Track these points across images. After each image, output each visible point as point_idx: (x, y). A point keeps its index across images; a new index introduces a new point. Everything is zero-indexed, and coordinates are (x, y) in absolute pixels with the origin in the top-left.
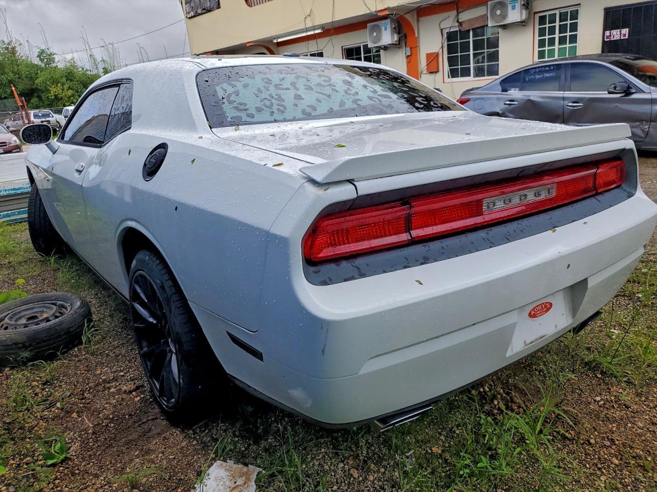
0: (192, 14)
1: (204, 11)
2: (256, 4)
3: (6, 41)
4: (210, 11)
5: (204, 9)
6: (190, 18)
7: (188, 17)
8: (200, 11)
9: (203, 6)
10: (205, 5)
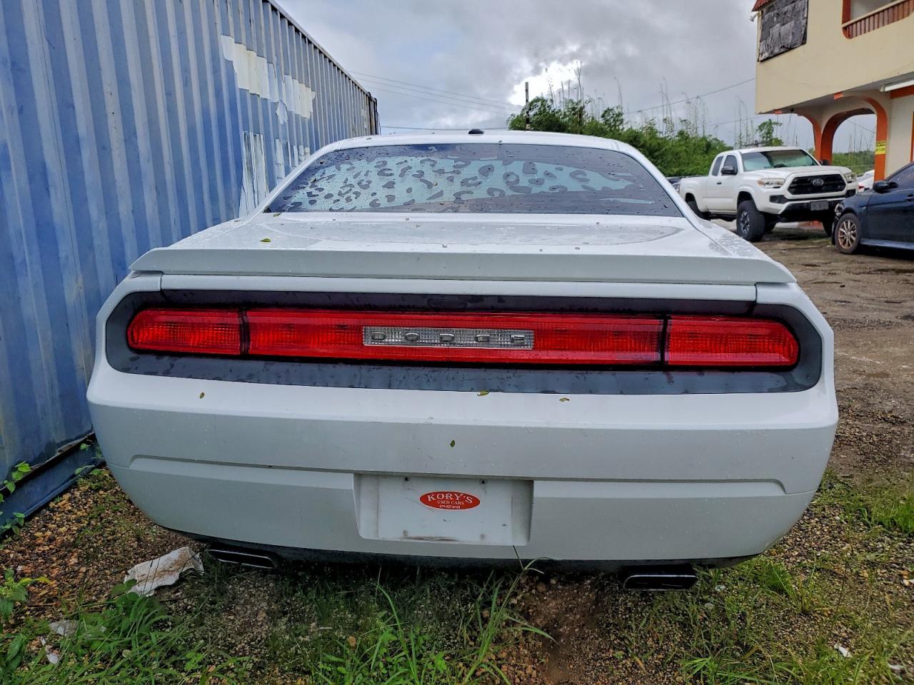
0: (766, 55)
1: (782, 50)
2: (863, 31)
3: (575, 101)
4: (790, 49)
5: (783, 47)
6: (762, 61)
7: (761, 59)
8: (777, 51)
9: (783, 42)
10: (786, 41)
